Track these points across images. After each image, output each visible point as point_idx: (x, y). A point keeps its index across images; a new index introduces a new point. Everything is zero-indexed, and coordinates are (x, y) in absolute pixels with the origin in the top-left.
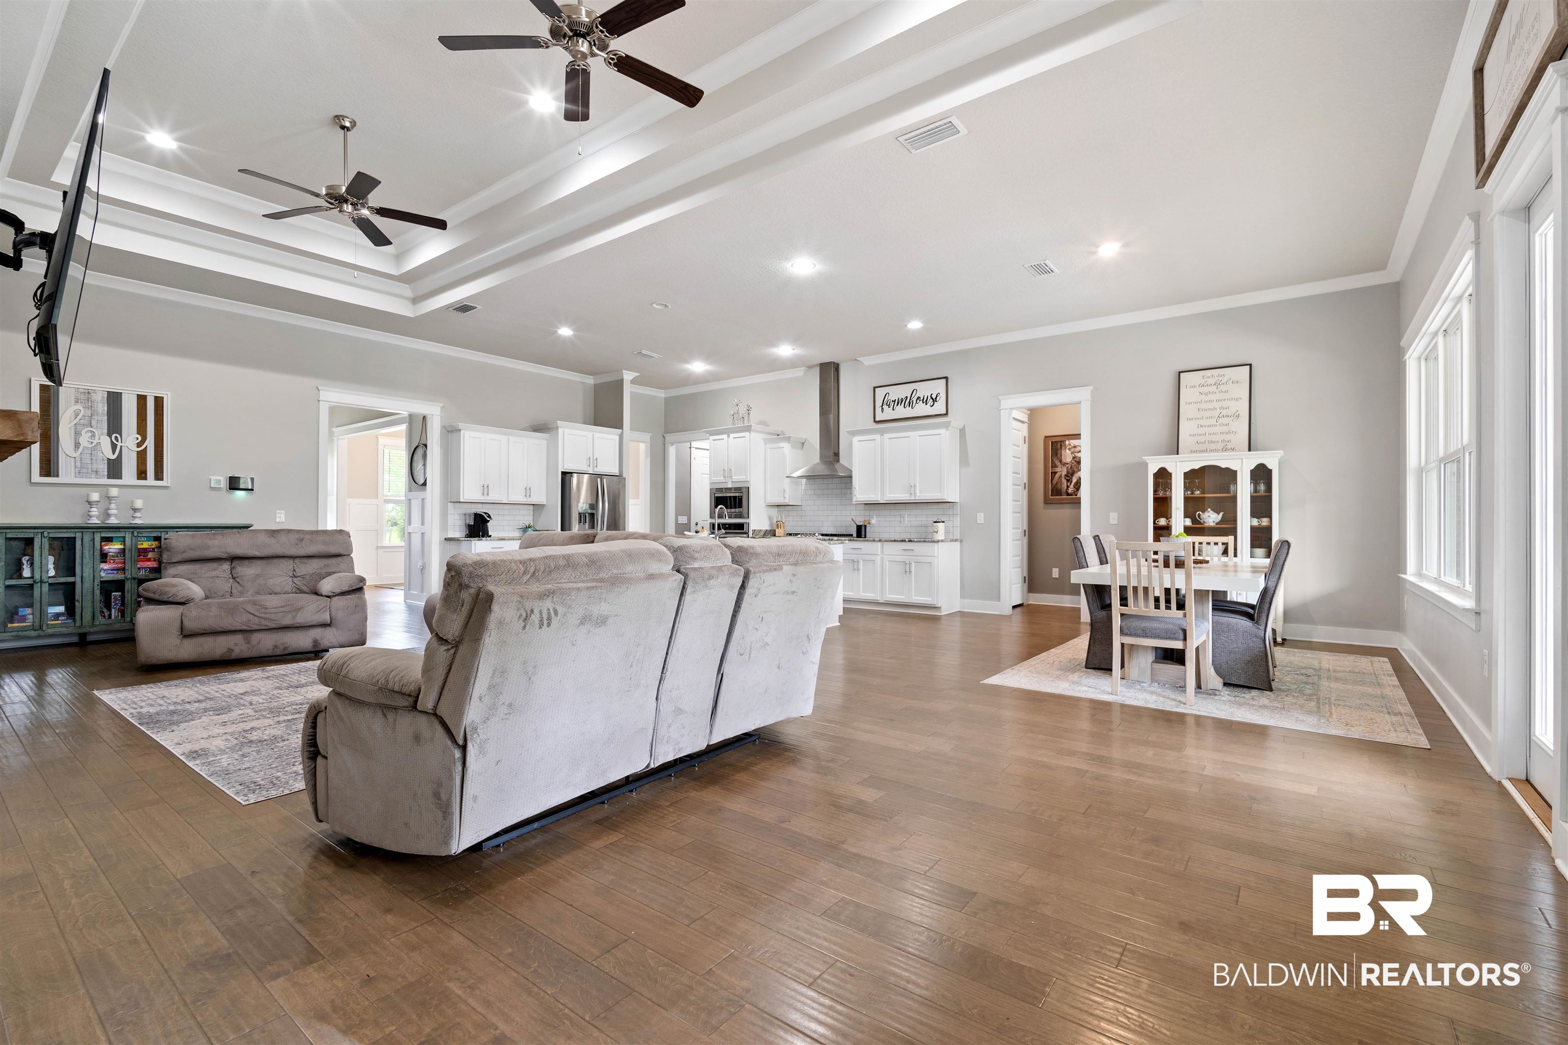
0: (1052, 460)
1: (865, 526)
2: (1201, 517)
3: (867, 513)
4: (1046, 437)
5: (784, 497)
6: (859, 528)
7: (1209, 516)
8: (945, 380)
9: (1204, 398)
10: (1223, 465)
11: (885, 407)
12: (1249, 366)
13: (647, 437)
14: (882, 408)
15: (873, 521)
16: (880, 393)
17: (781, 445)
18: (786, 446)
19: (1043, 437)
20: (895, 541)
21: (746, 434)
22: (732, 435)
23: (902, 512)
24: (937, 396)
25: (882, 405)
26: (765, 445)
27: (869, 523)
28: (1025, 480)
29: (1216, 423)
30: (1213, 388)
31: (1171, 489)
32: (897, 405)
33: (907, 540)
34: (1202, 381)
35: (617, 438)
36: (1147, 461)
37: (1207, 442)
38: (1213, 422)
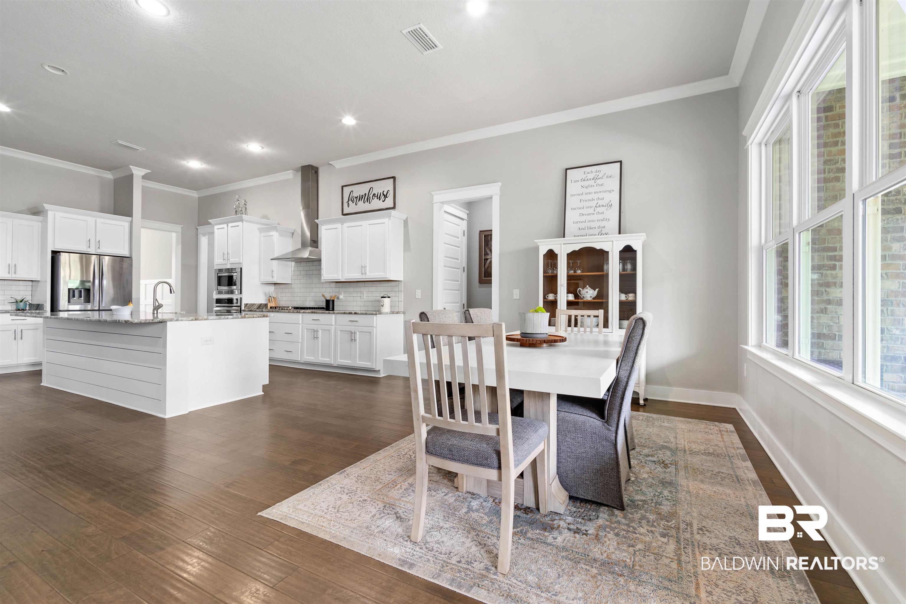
0: (485, 249)
1: (333, 301)
2: (581, 292)
3: (337, 290)
4: (480, 231)
5: (272, 277)
6: (328, 302)
7: (587, 292)
8: (392, 180)
9: (584, 190)
10: (598, 246)
11: (350, 202)
12: (619, 163)
13: (179, 228)
14: (348, 204)
15: (341, 297)
16: (347, 190)
17: (271, 233)
18: (275, 234)
19: (478, 232)
20: (345, 313)
21: (240, 223)
22: (230, 225)
23: (362, 289)
24: (387, 193)
25: (348, 201)
26: (260, 233)
27: (338, 298)
28: (465, 264)
29: (594, 212)
30: (592, 182)
31: (557, 268)
32: (359, 201)
33: (353, 312)
34: (584, 176)
35: (127, 225)
36: (538, 244)
37: (586, 228)
38: (591, 211)
